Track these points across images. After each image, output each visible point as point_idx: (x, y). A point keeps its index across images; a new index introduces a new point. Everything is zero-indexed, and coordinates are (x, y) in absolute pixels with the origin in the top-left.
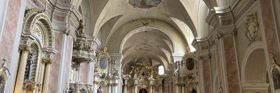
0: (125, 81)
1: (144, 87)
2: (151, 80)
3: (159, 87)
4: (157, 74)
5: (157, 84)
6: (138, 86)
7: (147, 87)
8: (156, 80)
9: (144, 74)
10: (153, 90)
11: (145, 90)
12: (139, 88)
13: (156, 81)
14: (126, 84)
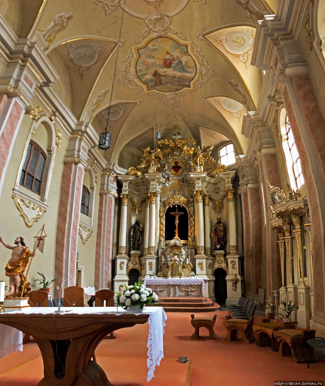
0: (124, 184)
1: (180, 200)
2: (198, 179)
3: (222, 200)
4: (216, 166)
5: (217, 193)
6: (163, 200)
7: (188, 202)
8: (213, 181)
9: (180, 167)
10: (207, 208)
11: (181, 209)
12: (164, 204)
13: (215, 184)
14: (127, 193)
